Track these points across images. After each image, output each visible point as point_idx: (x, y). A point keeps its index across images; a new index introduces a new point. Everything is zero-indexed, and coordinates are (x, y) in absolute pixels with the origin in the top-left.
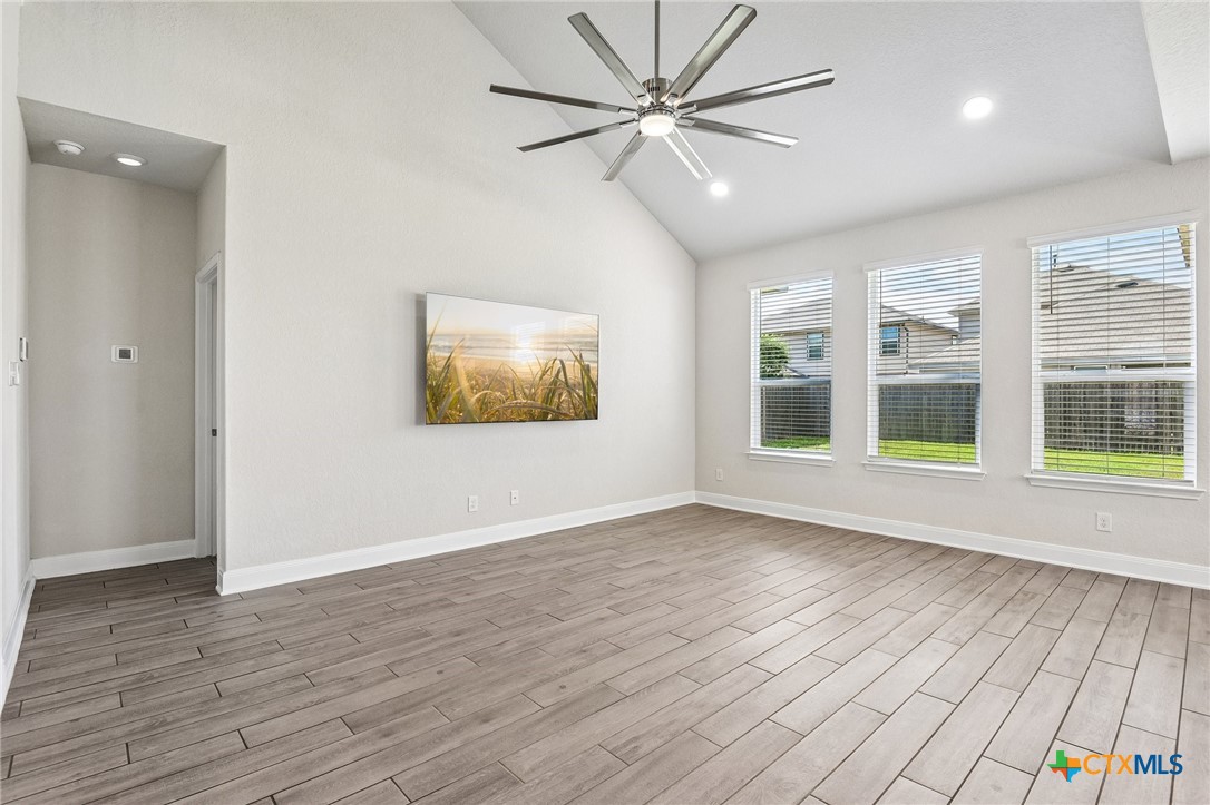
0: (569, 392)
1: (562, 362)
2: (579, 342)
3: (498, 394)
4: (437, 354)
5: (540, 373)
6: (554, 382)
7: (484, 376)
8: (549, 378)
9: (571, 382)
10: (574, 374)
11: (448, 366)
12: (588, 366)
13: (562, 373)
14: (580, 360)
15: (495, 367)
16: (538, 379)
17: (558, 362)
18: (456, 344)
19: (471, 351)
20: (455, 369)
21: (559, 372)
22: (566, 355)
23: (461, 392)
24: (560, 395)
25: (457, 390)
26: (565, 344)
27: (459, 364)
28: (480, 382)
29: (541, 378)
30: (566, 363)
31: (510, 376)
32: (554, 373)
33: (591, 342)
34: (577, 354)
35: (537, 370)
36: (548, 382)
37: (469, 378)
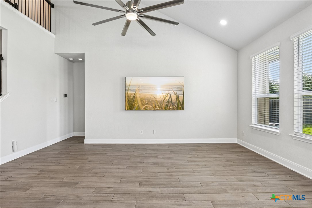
0: (173, 106)
1: (170, 94)
2: (176, 88)
3: (150, 106)
4: (131, 92)
5: (163, 99)
6: (168, 102)
7: (146, 100)
8: (166, 100)
9: (173, 101)
10: (174, 98)
11: (134, 97)
12: (178, 96)
13: (170, 99)
14: (176, 94)
15: (149, 97)
16: (163, 101)
17: (169, 95)
18: (137, 89)
19: (142, 91)
20: (137, 97)
21: (169, 98)
22: (171, 92)
23: (138, 106)
24: (170, 106)
25: (138, 105)
26: (171, 88)
27: (138, 96)
28: (145, 102)
29: (164, 101)
30: (172, 95)
31: (154, 100)
32: (168, 99)
33: (179, 88)
34: (175, 92)
35: (162, 97)
36: (166, 102)
37: (141, 101)
